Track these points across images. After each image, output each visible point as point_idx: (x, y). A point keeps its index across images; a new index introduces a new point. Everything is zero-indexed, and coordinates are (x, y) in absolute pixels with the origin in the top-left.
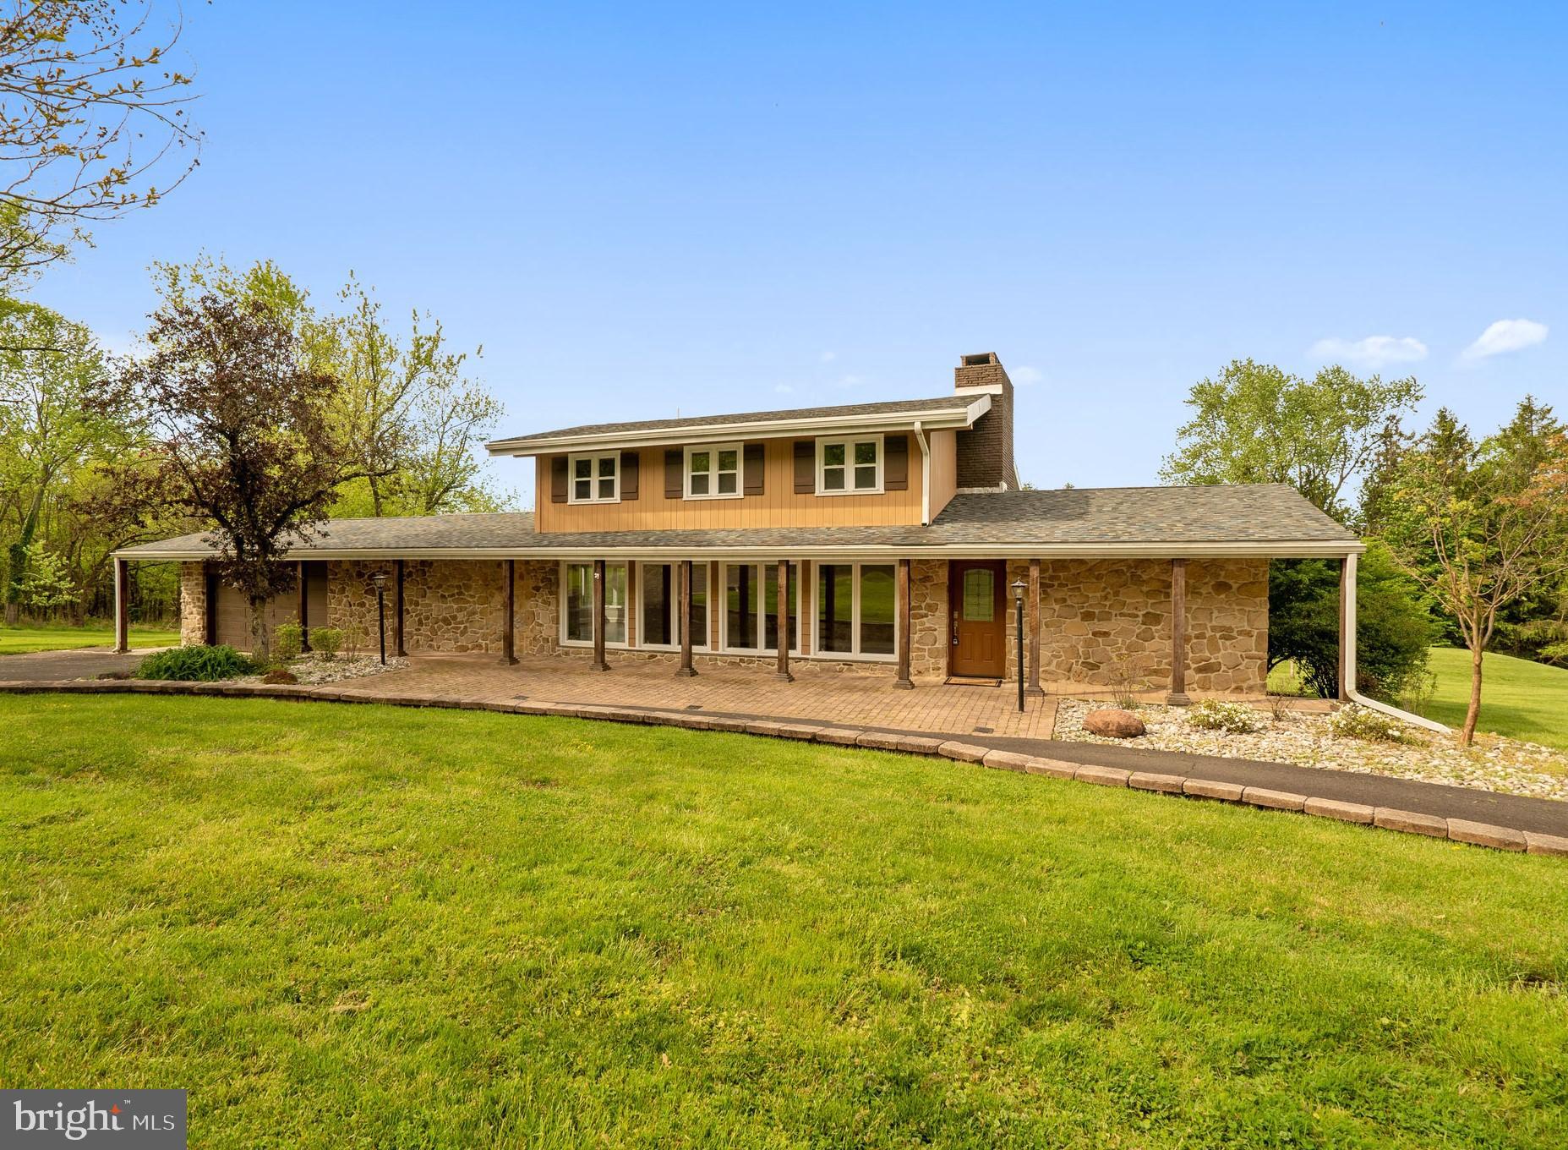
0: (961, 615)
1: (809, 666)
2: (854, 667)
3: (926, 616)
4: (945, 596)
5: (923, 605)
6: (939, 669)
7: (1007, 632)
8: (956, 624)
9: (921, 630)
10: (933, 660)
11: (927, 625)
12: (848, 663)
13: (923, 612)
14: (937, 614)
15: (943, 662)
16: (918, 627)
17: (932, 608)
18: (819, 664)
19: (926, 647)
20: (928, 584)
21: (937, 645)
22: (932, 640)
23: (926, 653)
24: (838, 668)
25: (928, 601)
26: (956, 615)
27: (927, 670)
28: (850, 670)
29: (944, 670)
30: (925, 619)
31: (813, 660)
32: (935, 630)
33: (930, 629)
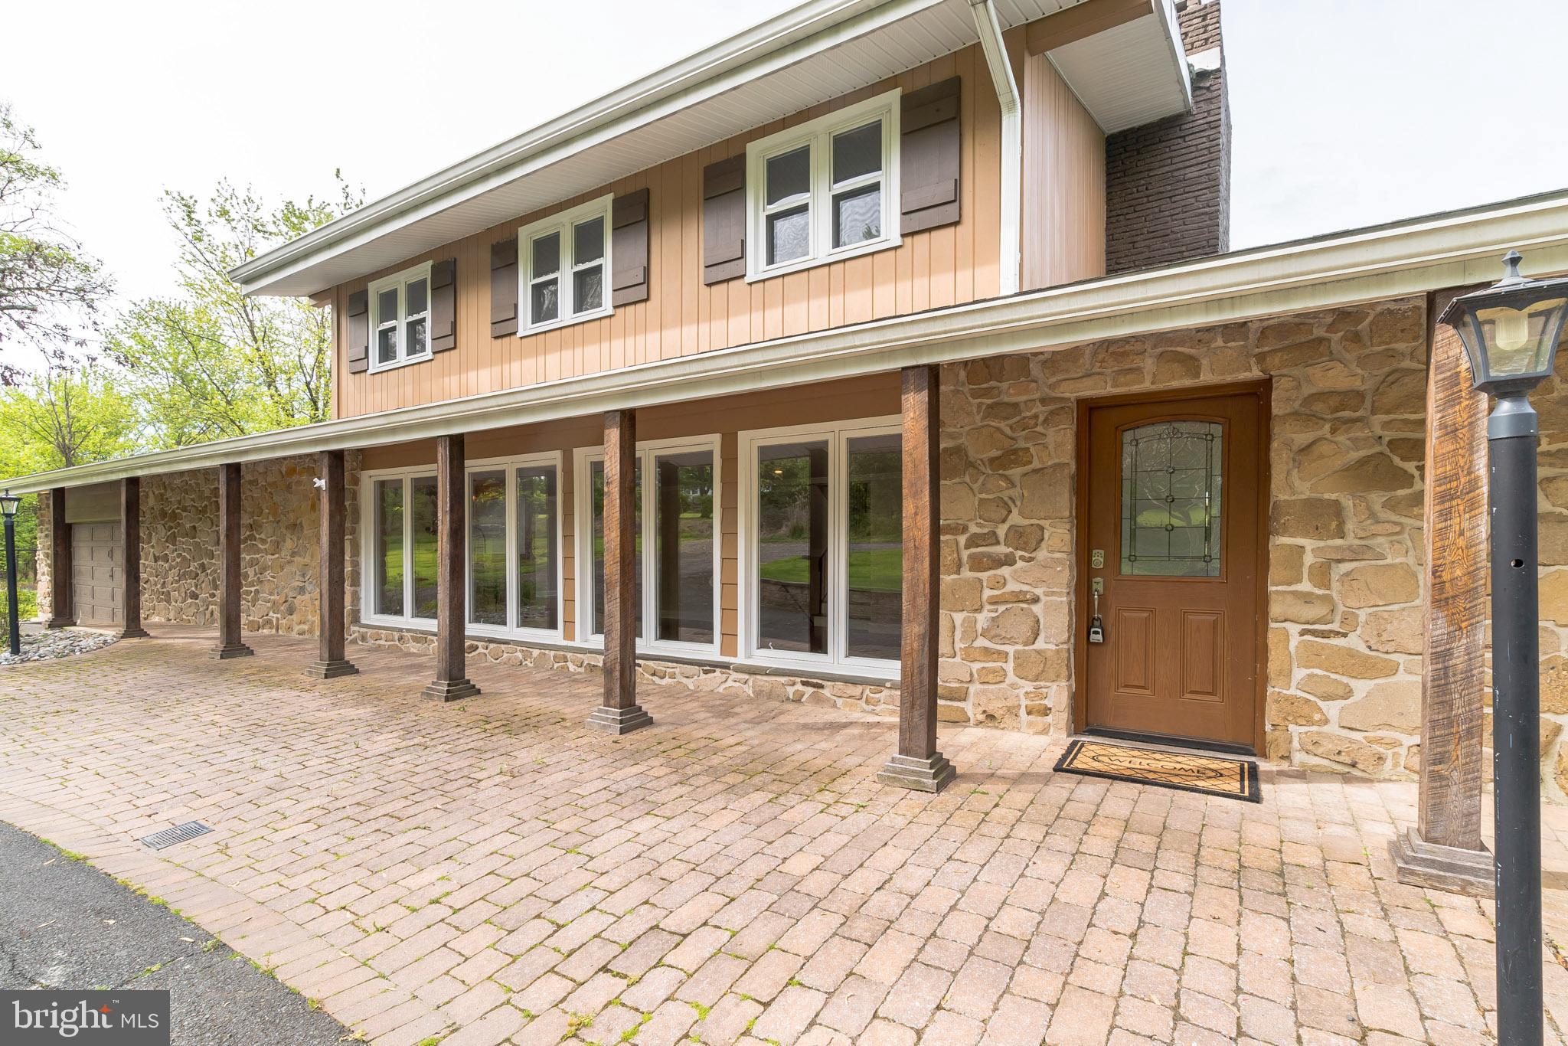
0: (1115, 559)
1: (732, 682)
2: (826, 692)
3: (1009, 561)
4: (1064, 501)
5: (1002, 531)
6: (1046, 711)
7: (1275, 609)
8: (1098, 584)
9: (994, 601)
10: (1029, 686)
11: (1012, 586)
12: (816, 681)
13: (1002, 549)
14: (1042, 554)
15: (1058, 695)
16: (987, 593)
17: (1027, 540)
18: (752, 679)
19: (1010, 649)
20: (1015, 472)
21: (1040, 644)
22: (1025, 630)
23: (1010, 667)
24: (791, 691)
25: (1015, 518)
26: (1098, 558)
27: (1013, 711)
28: (817, 700)
29: (1061, 716)
30: (1005, 571)
31: (740, 669)
32: (1036, 600)
33: (1019, 598)
